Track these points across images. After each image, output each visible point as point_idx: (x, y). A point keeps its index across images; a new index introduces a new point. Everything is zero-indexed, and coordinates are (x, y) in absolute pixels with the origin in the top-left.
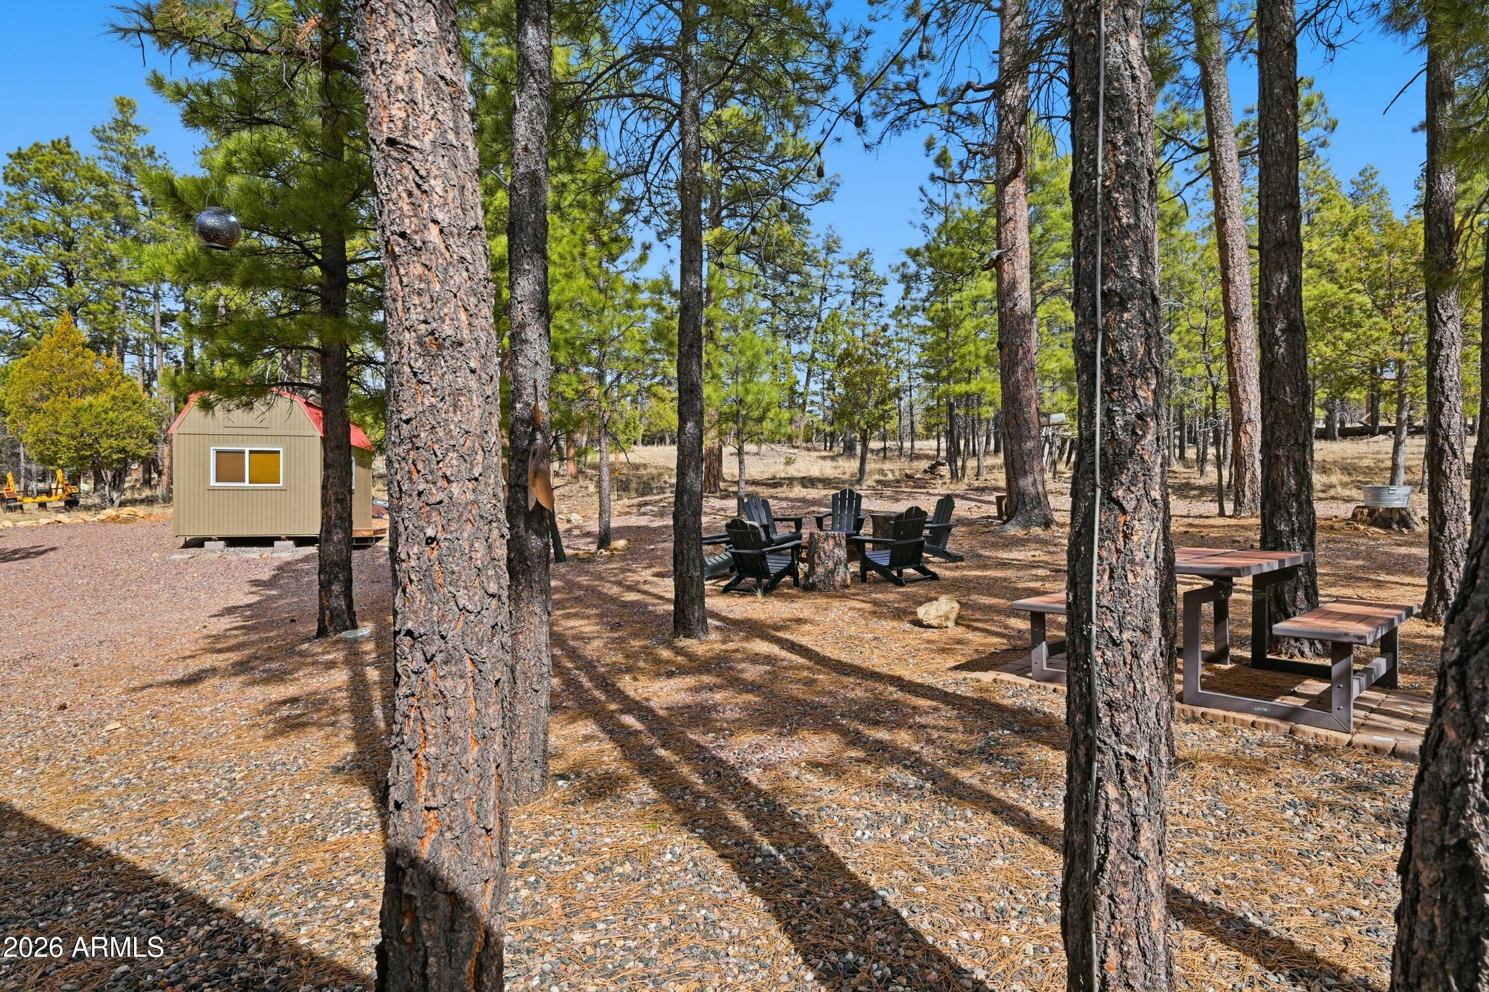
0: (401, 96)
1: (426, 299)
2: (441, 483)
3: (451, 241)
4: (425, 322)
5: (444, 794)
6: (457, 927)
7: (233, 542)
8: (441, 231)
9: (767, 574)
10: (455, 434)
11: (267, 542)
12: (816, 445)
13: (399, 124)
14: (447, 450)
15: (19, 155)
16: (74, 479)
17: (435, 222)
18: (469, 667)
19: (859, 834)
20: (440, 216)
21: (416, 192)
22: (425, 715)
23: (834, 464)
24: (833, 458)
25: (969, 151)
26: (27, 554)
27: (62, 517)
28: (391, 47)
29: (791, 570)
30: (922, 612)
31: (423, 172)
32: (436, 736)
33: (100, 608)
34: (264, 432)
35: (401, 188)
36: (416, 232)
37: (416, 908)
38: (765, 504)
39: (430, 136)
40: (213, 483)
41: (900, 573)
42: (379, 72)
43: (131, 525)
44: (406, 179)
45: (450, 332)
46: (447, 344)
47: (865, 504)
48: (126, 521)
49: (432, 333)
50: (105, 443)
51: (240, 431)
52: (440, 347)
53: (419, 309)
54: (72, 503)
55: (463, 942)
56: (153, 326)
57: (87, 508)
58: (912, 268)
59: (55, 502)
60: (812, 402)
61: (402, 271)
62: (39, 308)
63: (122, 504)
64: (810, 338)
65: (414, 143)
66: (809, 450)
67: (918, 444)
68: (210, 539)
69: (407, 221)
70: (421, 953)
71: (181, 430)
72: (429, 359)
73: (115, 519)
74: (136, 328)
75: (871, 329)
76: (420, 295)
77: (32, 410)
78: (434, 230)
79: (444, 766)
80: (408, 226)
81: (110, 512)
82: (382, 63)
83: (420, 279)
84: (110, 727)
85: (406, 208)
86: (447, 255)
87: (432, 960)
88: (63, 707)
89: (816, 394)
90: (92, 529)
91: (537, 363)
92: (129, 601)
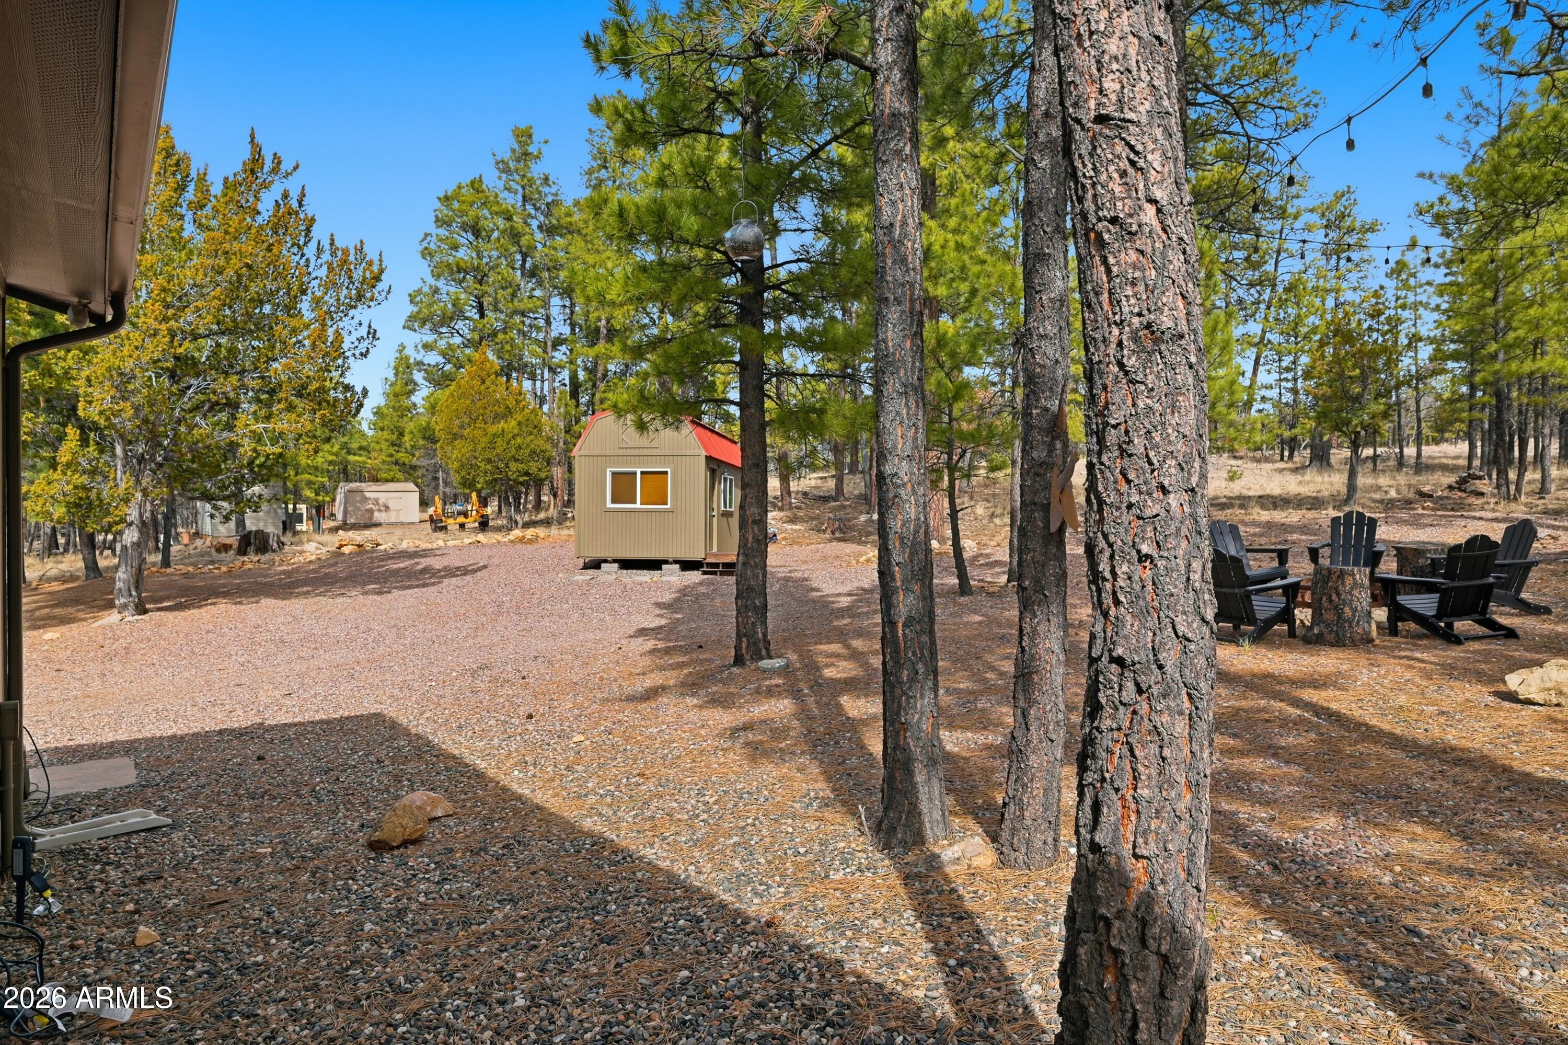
0: (1115, 66)
1: (1141, 288)
2: (1157, 495)
3: (1169, 222)
4: (1140, 315)
5: (1156, 842)
6: (1168, 995)
7: (627, 564)
8: (1159, 211)
9: (1252, 620)
10: (1173, 438)
11: (654, 565)
12: (1267, 453)
13: (1113, 97)
14: (1165, 457)
15: (447, 198)
16: (484, 502)
17: (1152, 201)
18: (1187, 704)
19: (1524, 973)
20: (1158, 194)
21: (1131, 171)
22: (1137, 753)
23: (1299, 478)
24: (1295, 470)
25: (1555, 26)
26: (465, 571)
27: (481, 537)
28: (1105, 14)
29: (1286, 616)
30: (1513, 681)
31: (1139, 148)
32: (1149, 777)
33: (524, 625)
34: (654, 452)
35: (1112, 168)
36: (1131, 215)
37: (1123, 964)
38: (1234, 530)
39: (1147, 106)
40: (609, 505)
41: (1450, 626)
42: (1087, 44)
43: (535, 546)
44: (1119, 157)
45: (1170, 324)
46: (1167, 336)
47: (1383, 532)
48: (531, 541)
49: (1149, 326)
50: (513, 466)
51: (633, 452)
52: (1156, 341)
53: (1133, 301)
54: (484, 525)
55: (1174, 1012)
56: (545, 351)
57: (499, 529)
58: (1455, 203)
59: (472, 523)
60: (1263, 399)
61: (1111, 260)
62: (457, 340)
63: (526, 525)
64: (1260, 316)
65: (1131, 116)
66: (1258, 461)
67: (1427, 450)
68: (606, 561)
69: (1119, 204)
70: (1129, 1016)
71: (582, 452)
72: (1144, 356)
73: (521, 540)
74: (533, 354)
75: (1349, 296)
76: (1133, 284)
77: (455, 437)
78: (1150, 210)
79: (1157, 811)
80: (1122, 209)
81: (517, 533)
82: (1091, 33)
83: (1135, 267)
84: (576, 739)
85: (1117, 189)
86: (1164, 237)
87: (1142, 1025)
88: (530, 717)
89: (1269, 387)
90: (504, 549)
91: (1057, 361)
92: (547, 619)
